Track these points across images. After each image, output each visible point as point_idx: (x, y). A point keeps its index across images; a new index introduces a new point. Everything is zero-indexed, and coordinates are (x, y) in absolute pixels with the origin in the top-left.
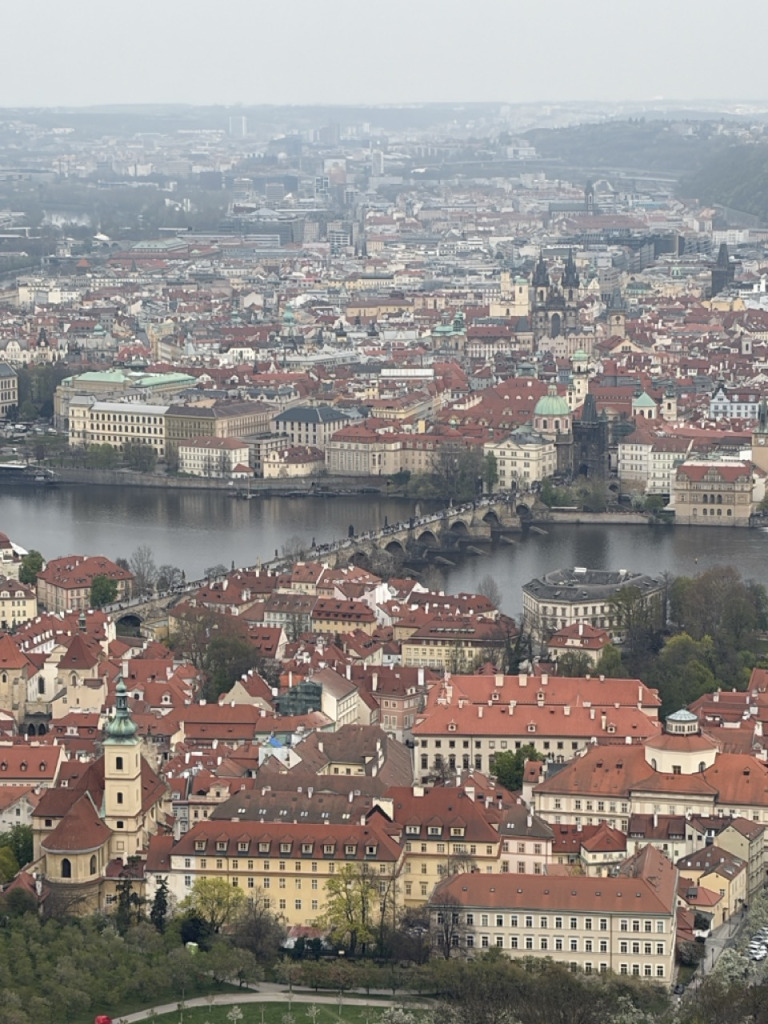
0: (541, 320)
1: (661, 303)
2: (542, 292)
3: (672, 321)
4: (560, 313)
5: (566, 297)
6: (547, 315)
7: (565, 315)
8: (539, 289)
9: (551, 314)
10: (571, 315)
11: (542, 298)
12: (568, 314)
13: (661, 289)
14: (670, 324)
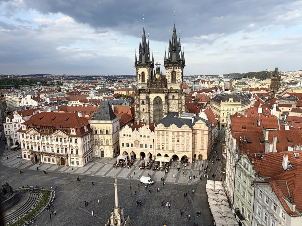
0: (143, 103)
1: (254, 90)
2: (143, 73)
3: (290, 106)
4: (162, 96)
5: (169, 79)
6: (148, 98)
7: (167, 98)
8: (141, 70)
9: (152, 96)
10: (173, 97)
11: (143, 80)
12: (170, 97)
13: (251, 85)
14: (286, 109)
